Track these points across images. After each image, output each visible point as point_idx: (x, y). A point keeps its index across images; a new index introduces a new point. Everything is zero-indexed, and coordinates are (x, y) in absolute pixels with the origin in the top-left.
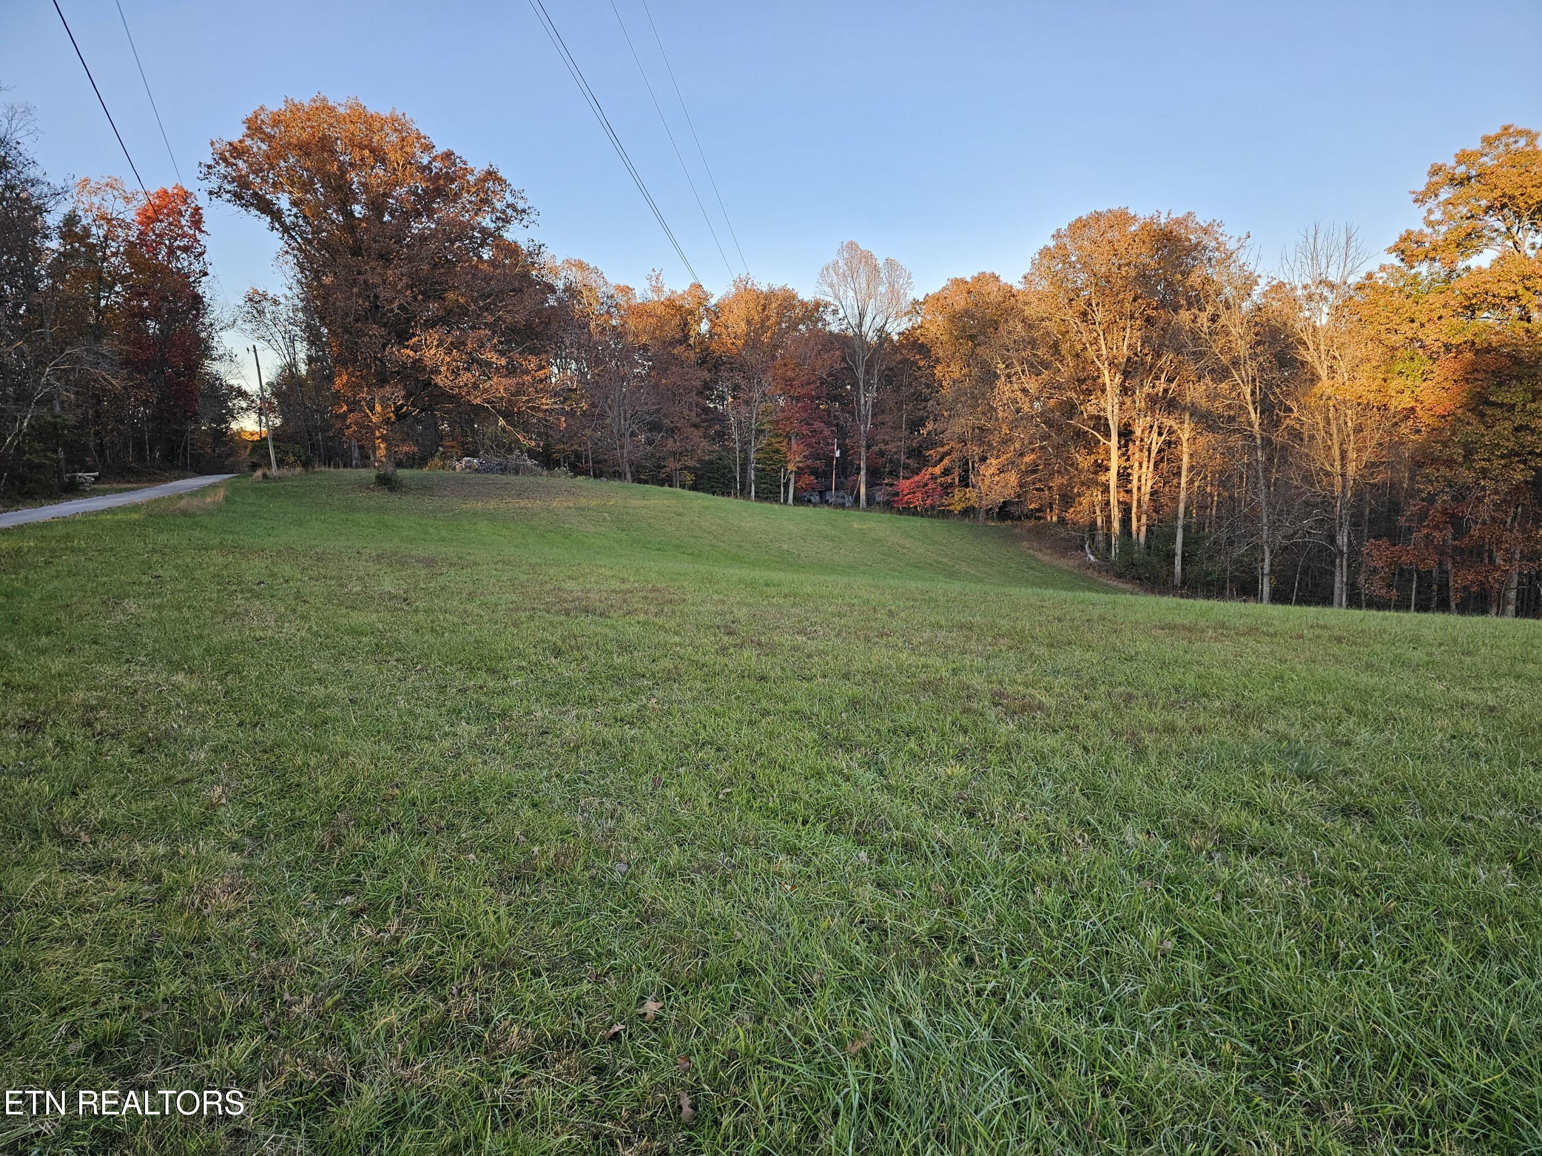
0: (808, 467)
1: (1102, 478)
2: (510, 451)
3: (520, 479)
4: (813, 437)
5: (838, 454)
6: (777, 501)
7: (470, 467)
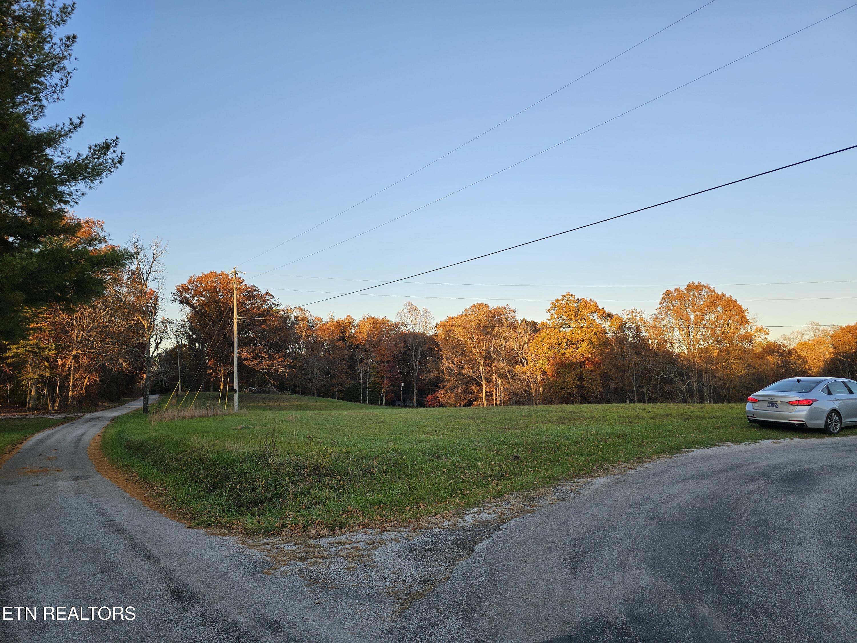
0: (391, 390)
1: (480, 395)
2: (267, 384)
3: (270, 395)
4: (393, 377)
5: (403, 385)
6: (378, 404)
7: (251, 391)
